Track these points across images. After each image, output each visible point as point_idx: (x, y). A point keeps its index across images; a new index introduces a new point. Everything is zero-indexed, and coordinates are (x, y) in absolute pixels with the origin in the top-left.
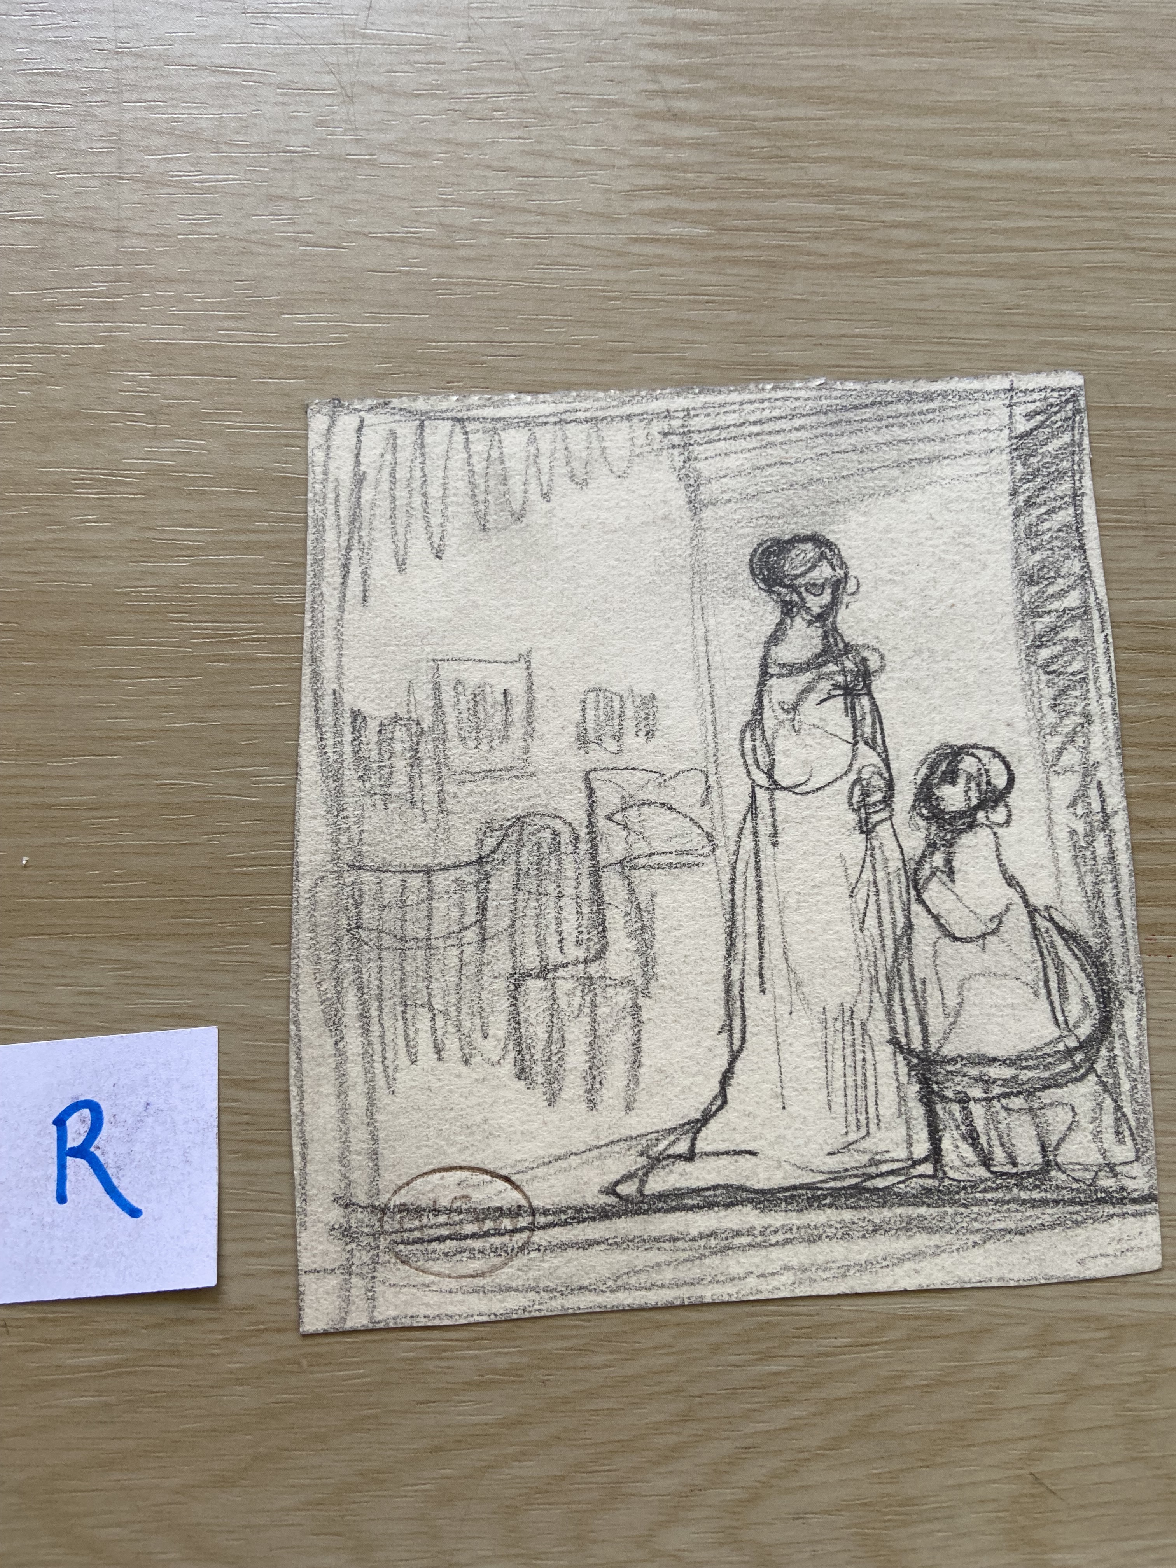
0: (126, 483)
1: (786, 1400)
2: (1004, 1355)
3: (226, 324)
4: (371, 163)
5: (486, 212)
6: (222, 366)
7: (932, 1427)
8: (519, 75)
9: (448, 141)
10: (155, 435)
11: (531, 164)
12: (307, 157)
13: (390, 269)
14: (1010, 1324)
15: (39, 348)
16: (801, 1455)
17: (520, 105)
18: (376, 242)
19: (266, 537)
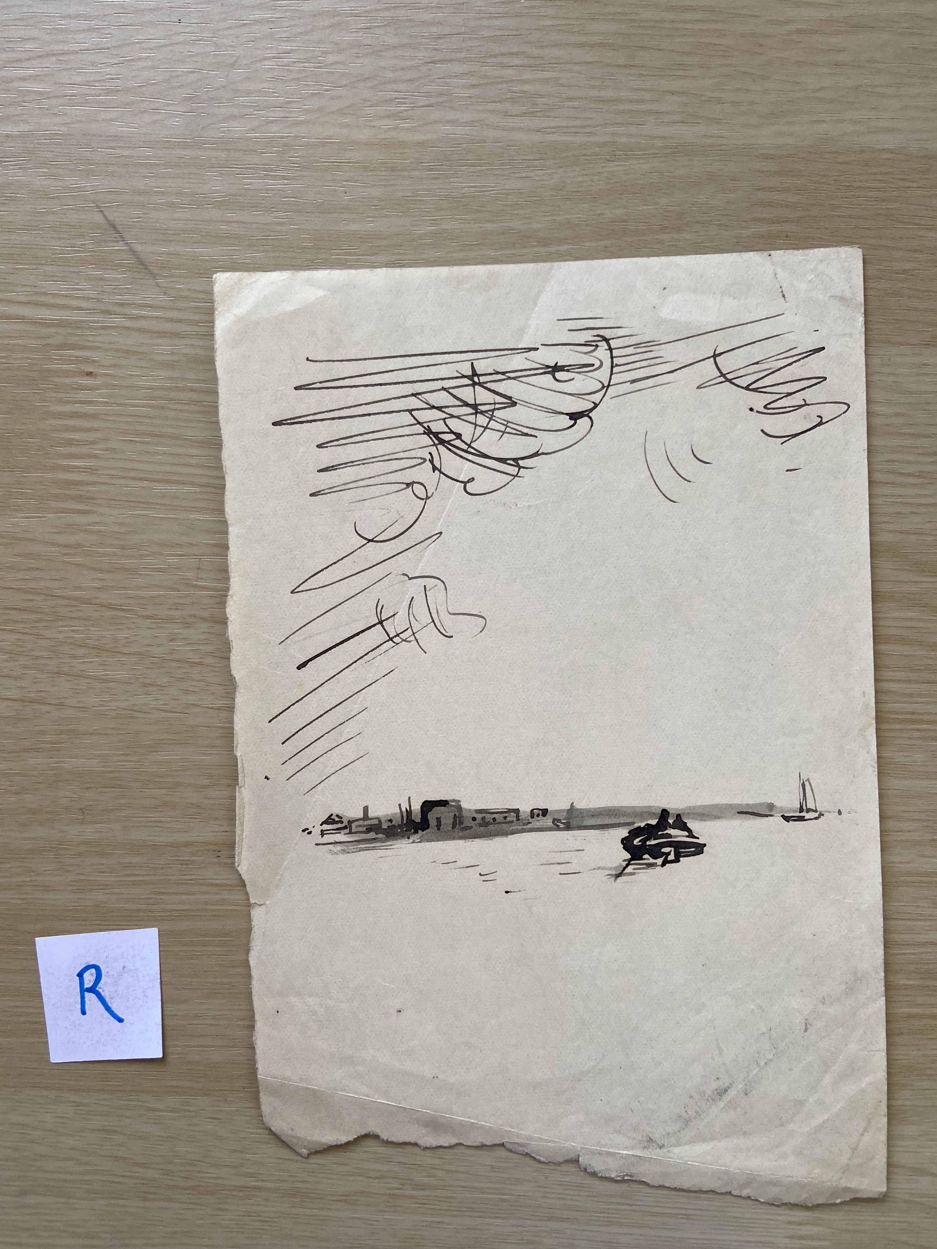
0: (69, 849)
3: (120, 758)
4: (200, 664)
6: (119, 782)
10: (83, 822)
15: (19, 773)
18: (204, 710)
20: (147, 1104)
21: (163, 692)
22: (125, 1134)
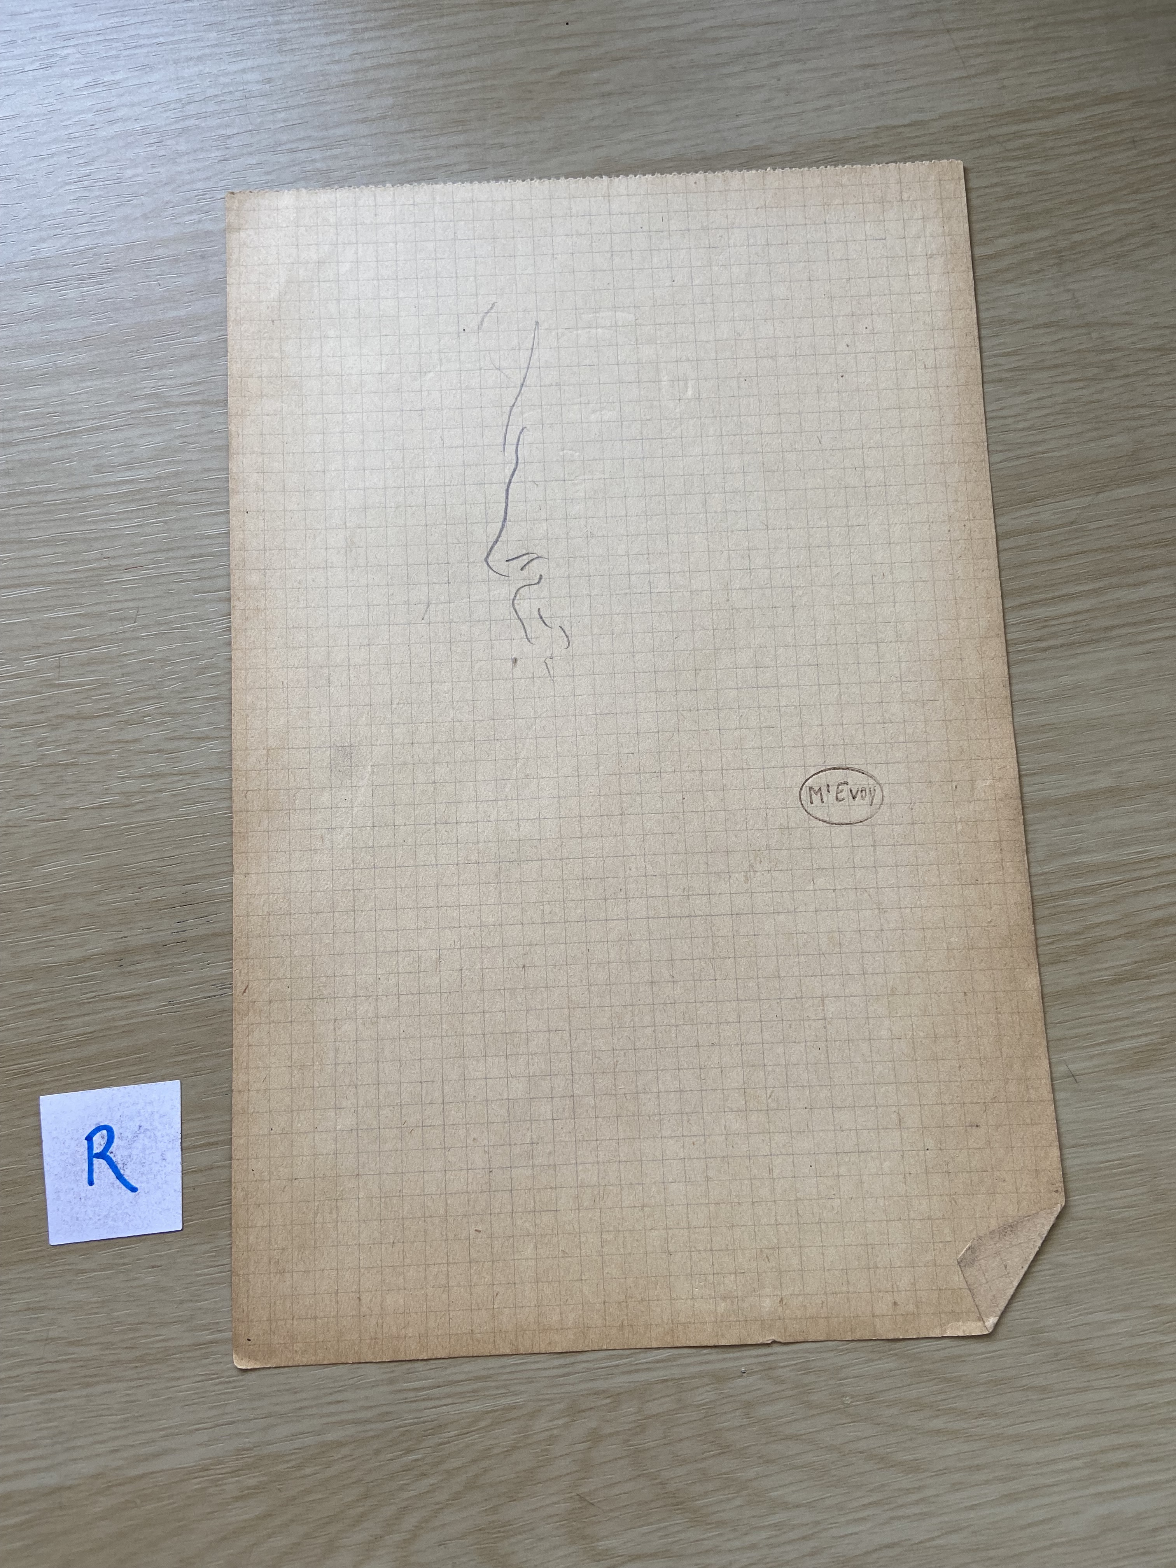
1: (424, 1475)
2: (550, 1424)
5: (149, 779)
7: (513, 1476)
8: (156, 692)
9: (119, 741)
11: (170, 746)
12: (35, 768)
13: (94, 826)
14: (553, 1404)
16: (437, 1507)
17: (160, 710)
18: (84, 812)
19: (42, 1006)
20: (74, 1267)
21: (38, 801)
22: (54, 1309)
